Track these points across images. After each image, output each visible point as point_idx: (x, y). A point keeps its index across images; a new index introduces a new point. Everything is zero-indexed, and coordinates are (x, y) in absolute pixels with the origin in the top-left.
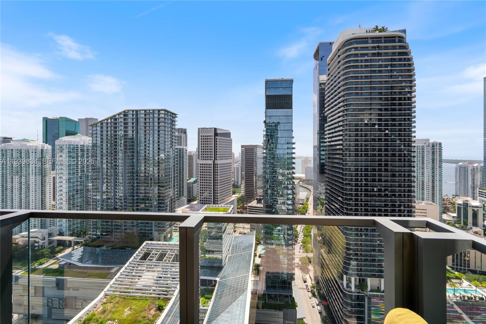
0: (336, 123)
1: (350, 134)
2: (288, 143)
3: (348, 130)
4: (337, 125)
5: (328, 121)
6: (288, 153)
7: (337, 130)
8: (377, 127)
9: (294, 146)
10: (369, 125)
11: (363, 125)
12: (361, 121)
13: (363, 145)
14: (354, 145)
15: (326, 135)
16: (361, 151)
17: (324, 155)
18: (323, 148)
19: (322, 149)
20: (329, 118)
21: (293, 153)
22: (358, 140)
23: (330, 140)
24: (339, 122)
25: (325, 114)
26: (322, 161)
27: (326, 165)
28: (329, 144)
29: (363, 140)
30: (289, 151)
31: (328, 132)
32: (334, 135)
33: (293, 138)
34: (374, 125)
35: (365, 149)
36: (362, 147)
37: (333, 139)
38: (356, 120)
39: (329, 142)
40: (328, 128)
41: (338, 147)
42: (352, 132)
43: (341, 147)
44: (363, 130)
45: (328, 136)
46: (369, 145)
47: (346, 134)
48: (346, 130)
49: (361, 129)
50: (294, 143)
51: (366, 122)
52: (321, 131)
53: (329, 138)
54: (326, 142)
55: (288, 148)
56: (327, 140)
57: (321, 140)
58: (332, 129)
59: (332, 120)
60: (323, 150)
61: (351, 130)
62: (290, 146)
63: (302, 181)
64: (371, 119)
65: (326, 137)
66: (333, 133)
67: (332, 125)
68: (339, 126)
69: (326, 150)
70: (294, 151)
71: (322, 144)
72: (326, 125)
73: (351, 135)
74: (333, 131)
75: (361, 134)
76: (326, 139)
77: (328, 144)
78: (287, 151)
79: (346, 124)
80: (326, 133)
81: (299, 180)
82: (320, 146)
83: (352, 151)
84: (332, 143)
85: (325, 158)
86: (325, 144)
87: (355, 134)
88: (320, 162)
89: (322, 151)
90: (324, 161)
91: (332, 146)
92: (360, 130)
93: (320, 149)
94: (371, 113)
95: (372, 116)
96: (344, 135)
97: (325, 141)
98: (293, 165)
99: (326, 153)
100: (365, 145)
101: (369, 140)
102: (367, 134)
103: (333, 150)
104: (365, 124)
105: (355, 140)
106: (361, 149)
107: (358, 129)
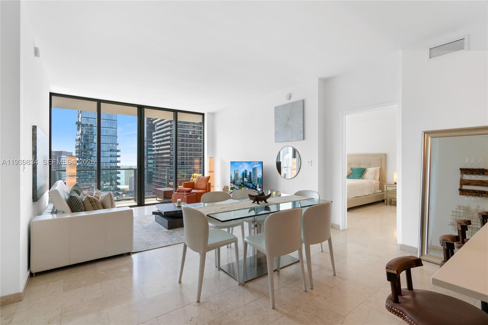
0: (164, 132)
2: (111, 150)
4: (165, 134)
5: (155, 130)
6: (111, 162)
7: (165, 139)
8: (199, 138)
9: (118, 154)
10: (193, 136)
11: (188, 136)
12: (186, 133)
13: (188, 154)
15: (154, 143)
16: (187, 160)
17: (152, 164)
18: (151, 156)
19: (149, 157)
20: (157, 126)
21: (118, 162)
22: (184, 149)
23: (158, 148)
24: (167, 131)
25: (154, 122)
26: (149, 170)
27: (154, 174)
28: (157, 152)
29: (188, 150)
30: (113, 159)
31: (155, 140)
32: (162, 143)
33: (117, 144)
34: (197, 137)
35: (190, 158)
36: (187, 156)
37: (161, 148)
38: (182, 131)
39: (157, 150)
40: (156, 137)
41: (165, 156)
43: (169, 155)
44: (188, 141)
45: (155, 144)
46: (193, 154)
49: (187, 140)
50: (118, 151)
51: (190, 133)
52: (149, 139)
53: (157, 146)
54: (154, 151)
55: (111, 156)
56: (155, 148)
57: (149, 148)
58: (161, 137)
59: (160, 129)
60: (151, 159)
62: (113, 153)
63: (124, 194)
64: (194, 131)
65: (153, 145)
66: (161, 142)
67: (161, 133)
68: (167, 136)
69: (153, 159)
70: (118, 159)
71: (149, 153)
72: (154, 133)
74: (161, 139)
75: (187, 144)
76: (154, 147)
77: (155, 152)
78: (109, 159)
80: (153, 141)
81: (122, 192)
82: (148, 155)
84: (160, 152)
85: (152, 166)
86: (153, 152)
87: (181, 144)
88: (148, 172)
89: (149, 159)
91: (160, 154)
93: (147, 157)
94: (194, 126)
95: (196, 129)
96: (171, 145)
97: (153, 149)
98: (118, 175)
99: (154, 162)
100: (190, 154)
101: (193, 150)
102: (192, 144)
103: (161, 158)
104: (190, 135)
105: (182, 149)
106: (187, 157)
107: (184, 139)
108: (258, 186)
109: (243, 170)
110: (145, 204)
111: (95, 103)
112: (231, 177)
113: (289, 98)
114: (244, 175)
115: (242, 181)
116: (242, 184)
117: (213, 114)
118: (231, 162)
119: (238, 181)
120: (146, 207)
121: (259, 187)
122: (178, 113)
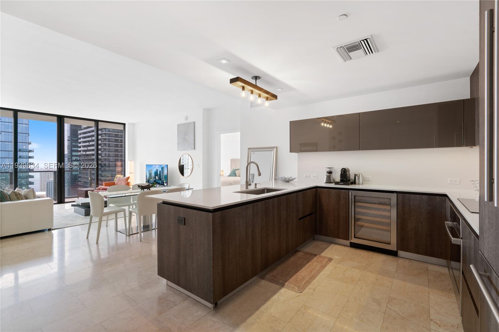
1: (109, 144)
3: (107, 140)
5: (82, 128)
9: (30, 154)
14: (114, 155)
15: (80, 143)
18: (76, 158)
19: (74, 158)
22: (118, 150)
23: (86, 149)
26: (74, 173)
27: (80, 177)
28: (84, 153)
31: (82, 140)
33: (29, 143)
37: (89, 148)
39: (84, 151)
40: (82, 136)
42: (112, 142)
45: (82, 144)
47: (105, 144)
48: (105, 140)
50: (30, 151)
52: (74, 138)
53: (84, 146)
54: (80, 151)
56: (82, 149)
57: (74, 149)
58: (89, 137)
60: (76, 160)
61: (111, 140)
65: (79, 145)
66: (89, 141)
69: (80, 160)
70: (31, 160)
71: (74, 154)
72: (79, 132)
73: (111, 145)
76: (80, 147)
79: (105, 134)
80: (79, 141)
82: (72, 156)
83: (112, 162)
84: (88, 153)
85: (78, 169)
86: (79, 153)
87: (115, 144)
88: (72, 174)
89: (74, 161)
90: (77, 173)
91: (88, 155)
92: (119, 141)
93: (71, 159)
96: (102, 145)
97: (79, 149)
98: (30, 180)
105: (115, 150)
107: (118, 140)
108: (165, 181)
109: (155, 170)
110: (65, 201)
111: (12, 112)
112: (146, 176)
113: (186, 119)
114: (156, 174)
115: (154, 179)
116: (154, 182)
117: (133, 125)
118: (146, 165)
119: (152, 180)
120: (66, 204)
121: (166, 183)
122: (99, 122)
